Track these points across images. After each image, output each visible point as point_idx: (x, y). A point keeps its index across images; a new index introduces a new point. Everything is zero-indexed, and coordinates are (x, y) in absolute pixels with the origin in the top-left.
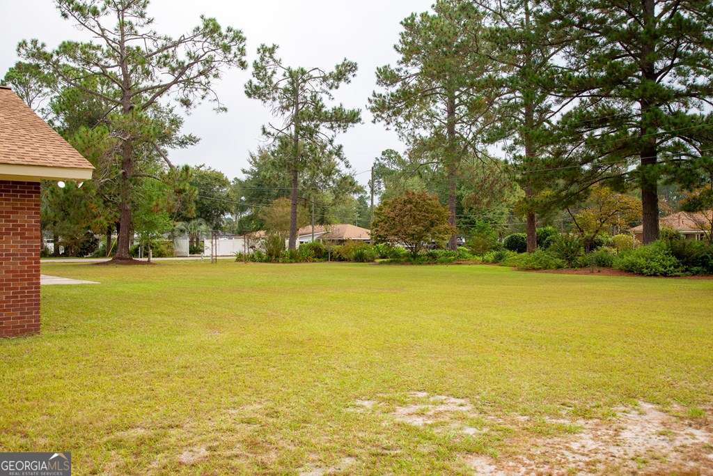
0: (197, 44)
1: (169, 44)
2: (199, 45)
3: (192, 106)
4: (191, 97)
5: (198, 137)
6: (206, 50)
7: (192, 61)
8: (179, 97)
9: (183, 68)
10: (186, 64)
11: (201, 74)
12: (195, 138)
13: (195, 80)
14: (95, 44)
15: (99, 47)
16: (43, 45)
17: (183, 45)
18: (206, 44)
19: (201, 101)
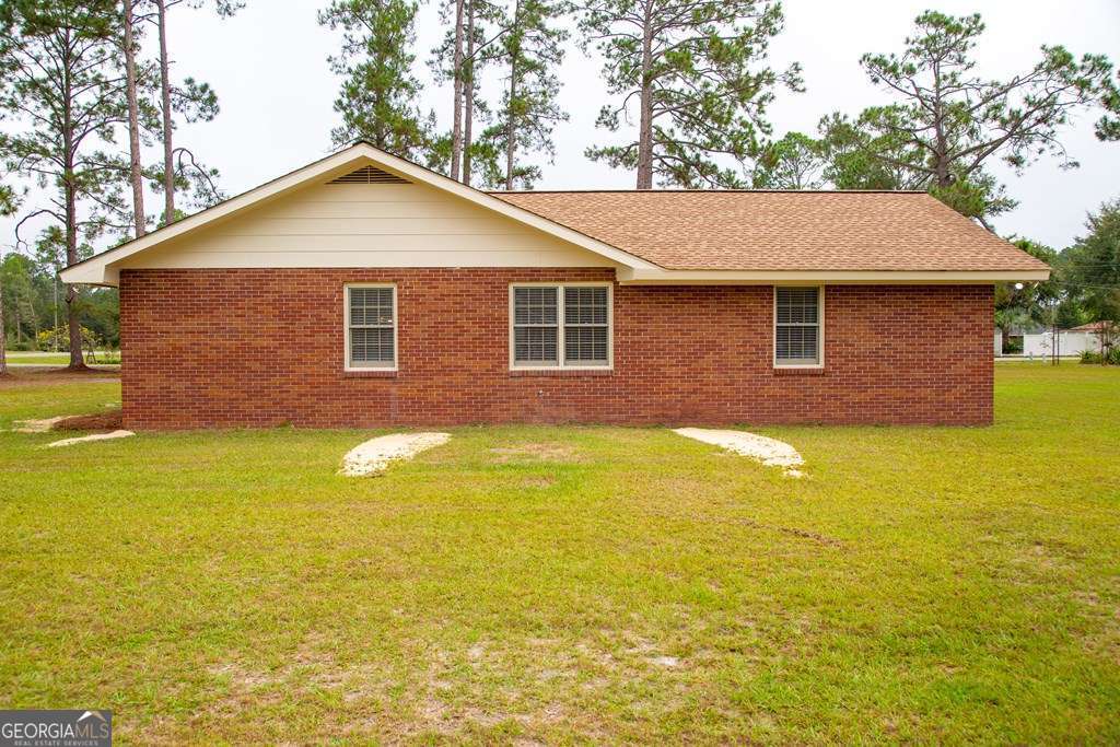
0: (1039, 85)
1: (996, 90)
2: (1041, 86)
3: (1025, 164)
4: (1023, 153)
5: (1015, 201)
6: (1051, 91)
7: (1031, 109)
8: (1007, 155)
9: (1017, 118)
10: (1022, 114)
11: (1039, 121)
12: (1011, 201)
13: (1033, 130)
14: (899, 105)
15: (904, 108)
16: (845, 117)
17: (1016, 89)
18: (1051, 83)
19: (1038, 156)
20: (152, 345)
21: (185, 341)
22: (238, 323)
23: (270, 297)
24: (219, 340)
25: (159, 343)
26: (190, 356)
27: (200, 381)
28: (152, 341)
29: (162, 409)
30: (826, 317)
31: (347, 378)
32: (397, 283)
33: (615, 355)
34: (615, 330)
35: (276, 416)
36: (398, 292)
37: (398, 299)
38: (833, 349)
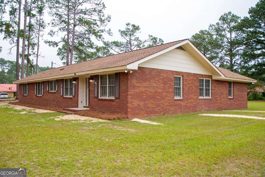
20: (136, 91)
21: (143, 90)
22: (155, 85)
23: (162, 77)
24: (151, 90)
25: (137, 90)
26: (144, 94)
27: (147, 102)
28: (136, 89)
29: (137, 111)
30: (233, 88)
31: (175, 101)
32: (183, 76)
33: (212, 95)
34: (212, 89)
35: (162, 112)
36: (183, 78)
37: (183, 80)
38: (234, 94)
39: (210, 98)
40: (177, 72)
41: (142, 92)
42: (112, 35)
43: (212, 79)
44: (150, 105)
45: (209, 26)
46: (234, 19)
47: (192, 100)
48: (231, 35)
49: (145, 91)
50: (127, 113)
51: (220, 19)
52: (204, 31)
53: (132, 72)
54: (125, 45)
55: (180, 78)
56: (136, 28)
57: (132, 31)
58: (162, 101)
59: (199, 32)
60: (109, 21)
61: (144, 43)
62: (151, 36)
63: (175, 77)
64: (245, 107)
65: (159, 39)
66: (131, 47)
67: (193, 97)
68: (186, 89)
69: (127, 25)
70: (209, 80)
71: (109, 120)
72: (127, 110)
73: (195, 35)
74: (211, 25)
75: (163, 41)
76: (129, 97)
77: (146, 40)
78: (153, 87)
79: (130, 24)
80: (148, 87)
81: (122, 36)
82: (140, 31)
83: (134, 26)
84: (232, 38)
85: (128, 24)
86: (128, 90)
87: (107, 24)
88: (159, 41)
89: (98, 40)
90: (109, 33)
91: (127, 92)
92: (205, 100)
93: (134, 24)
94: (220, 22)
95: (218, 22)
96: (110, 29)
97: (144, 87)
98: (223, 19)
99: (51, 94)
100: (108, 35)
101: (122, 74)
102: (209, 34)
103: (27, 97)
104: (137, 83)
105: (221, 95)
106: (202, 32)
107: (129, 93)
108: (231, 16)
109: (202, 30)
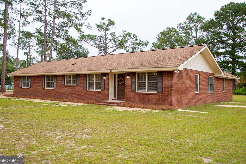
22: (186, 82)
23: (189, 76)
24: (184, 86)
26: (180, 90)
28: (176, 85)
30: (225, 84)
31: (196, 94)
32: (199, 74)
33: (214, 90)
34: (214, 85)
35: (189, 103)
36: (199, 76)
37: (199, 78)
38: (226, 89)
39: (213, 92)
40: (197, 71)
41: (179, 88)
42: (91, 29)
43: (214, 76)
44: (183, 98)
45: (177, 25)
46: (200, 19)
47: (204, 94)
48: (196, 33)
49: (181, 86)
50: (172, 104)
51: (187, 19)
52: (171, 28)
53: (179, 72)
54: (99, 39)
55: (197, 76)
56: (111, 23)
57: (107, 26)
58: (189, 95)
59: (167, 29)
60: (90, 15)
61: (118, 37)
62: (125, 31)
63: (196, 75)
64: (231, 100)
65: (133, 34)
66: (106, 41)
67: (205, 91)
68: (201, 84)
69: (102, 19)
70: (212, 77)
71: (163, 110)
72: (172, 102)
73: (163, 32)
74: (180, 23)
75: (137, 37)
76: (173, 92)
77: (120, 35)
78: (185, 84)
79: (105, 19)
80: (182, 84)
81: (99, 30)
82: (115, 25)
83: (109, 20)
84: (197, 37)
85: (104, 19)
86: (172, 86)
87: (87, 18)
88: (133, 36)
89: (79, 33)
90: (89, 27)
91: (172, 87)
92: (211, 94)
93: (110, 19)
94: (187, 21)
95: (185, 21)
96: (89, 23)
97: (180, 84)
98: (190, 18)
99: (68, 87)
100: (87, 28)
101: (166, 73)
102: (175, 31)
103: (29, 90)
104: (177, 80)
105: (219, 90)
106: (169, 29)
107: (173, 88)
108: (196, 17)
109: (169, 27)
